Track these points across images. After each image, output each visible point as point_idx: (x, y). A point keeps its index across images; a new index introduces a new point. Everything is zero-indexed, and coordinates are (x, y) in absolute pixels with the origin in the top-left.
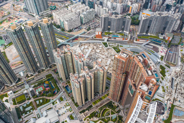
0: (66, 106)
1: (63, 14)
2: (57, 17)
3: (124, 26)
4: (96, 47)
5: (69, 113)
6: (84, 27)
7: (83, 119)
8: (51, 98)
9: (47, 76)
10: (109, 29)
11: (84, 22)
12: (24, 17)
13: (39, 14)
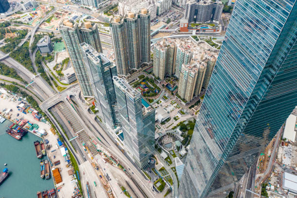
0: (172, 104)
1: (133, 4)
2: (125, 8)
3: (213, 15)
4: (184, 42)
5: (178, 110)
6: (161, 19)
7: (195, 113)
8: (153, 98)
9: (140, 77)
10: (195, 20)
11: (160, 13)
12: (75, 11)
13: (97, 6)
